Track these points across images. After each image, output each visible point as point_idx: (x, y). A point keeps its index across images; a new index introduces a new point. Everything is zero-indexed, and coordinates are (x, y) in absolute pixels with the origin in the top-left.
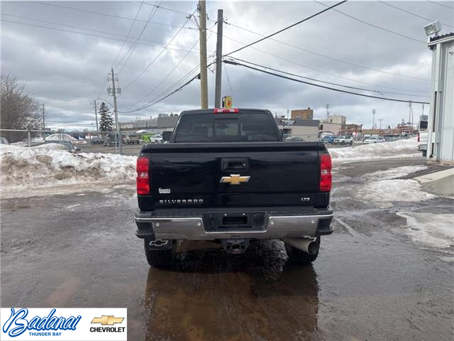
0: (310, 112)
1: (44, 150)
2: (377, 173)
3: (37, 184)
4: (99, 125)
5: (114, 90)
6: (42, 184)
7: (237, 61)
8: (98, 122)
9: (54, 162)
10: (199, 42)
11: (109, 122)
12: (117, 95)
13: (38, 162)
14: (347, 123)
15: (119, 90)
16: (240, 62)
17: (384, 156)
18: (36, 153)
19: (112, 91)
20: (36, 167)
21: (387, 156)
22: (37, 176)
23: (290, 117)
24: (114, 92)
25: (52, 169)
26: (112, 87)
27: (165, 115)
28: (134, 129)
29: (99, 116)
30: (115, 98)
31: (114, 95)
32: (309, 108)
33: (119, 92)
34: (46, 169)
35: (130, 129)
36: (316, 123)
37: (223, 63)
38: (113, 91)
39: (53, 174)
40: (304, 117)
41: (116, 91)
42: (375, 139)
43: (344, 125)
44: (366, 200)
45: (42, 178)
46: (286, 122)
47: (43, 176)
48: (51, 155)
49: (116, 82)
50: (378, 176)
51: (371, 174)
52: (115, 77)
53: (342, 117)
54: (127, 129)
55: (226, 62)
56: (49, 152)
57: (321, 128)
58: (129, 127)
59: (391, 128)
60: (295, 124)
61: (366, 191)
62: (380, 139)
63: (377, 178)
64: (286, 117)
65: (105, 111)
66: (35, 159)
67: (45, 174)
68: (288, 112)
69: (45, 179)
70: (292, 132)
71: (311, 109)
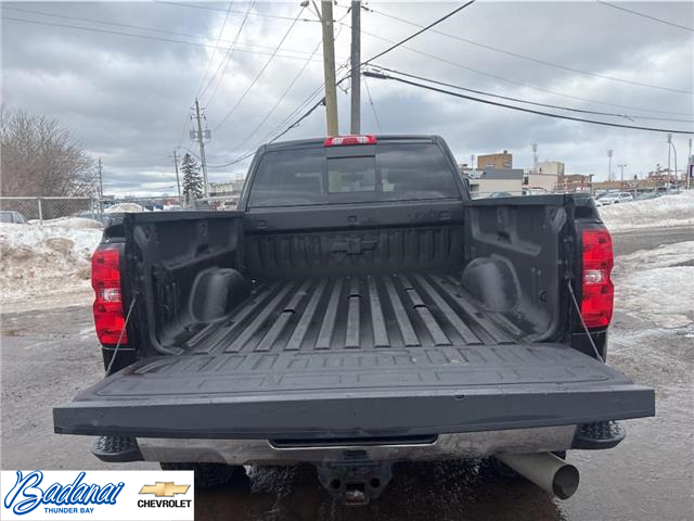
0: (507, 157)
1: (61, 230)
2: (638, 255)
3: (47, 287)
4: (182, 189)
5: (200, 132)
6: (55, 289)
7: (386, 73)
8: (181, 184)
9: (76, 249)
10: (322, 45)
11: (196, 184)
12: (204, 140)
13: (49, 251)
14: (566, 174)
15: (208, 132)
16: (392, 75)
17: (639, 224)
18: (46, 235)
19: (196, 135)
20: (46, 258)
21: (644, 223)
22: (47, 275)
23: (476, 167)
24: (200, 137)
25: (73, 261)
26: (197, 129)
28: (234, 192)
29: (182, 175)
30: (202, 146)
31: (200, 141)
32: (505, 152)
33: (208, 136)
34: (63, 261)
35: (229, 193)
36: (518, 174)
37: (362, 77)
38: (199, 135)
39: (75, 271)
40: (499, 165)
41: (204, 134)
42: (616, 196)
43: (561, 177)
44: (632, 311)
45: (56, 277)
46: (470, 173)
47: (58, 274)
48: (72, 239)
49: (202, 120)
50: (643, 261)
51: (628, 258)
52: (201, 112)
53: (559, 164)
54: (224, 194)
55: (367, 74)
56: (69, 234)
57: (526, 183)
58: (227, 190)
59: (639, 178)
60: (484, 176)
61: (627, 290)
62: (625, 195)
63: (641, 265)
64: (469, 167)
65: (191, 167)
66: (44, 244)
67: (60, 270)
68: (473, 158)
69: (62, 278)
70: (481, 189)
71: (509, 153)
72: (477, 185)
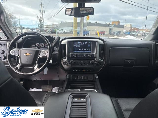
0: (119, 22)
8: (39, 25)
11: (43, 25)
14: (132, 27)
19: (41, 11)
24: (42, 12)
27: (63, 22)
28: (52, 27)
29: (39, 22)
30: (43, 15)
31: (42, 13)
33: (44, 12)
40: (117, 24)
41: (43, 11)
49: (43, 8)
52: (42, 5)
58: (50, 27)
64: (111, 24)
70: (113, 30)
71: (119, 21)
72: (112, 29)
